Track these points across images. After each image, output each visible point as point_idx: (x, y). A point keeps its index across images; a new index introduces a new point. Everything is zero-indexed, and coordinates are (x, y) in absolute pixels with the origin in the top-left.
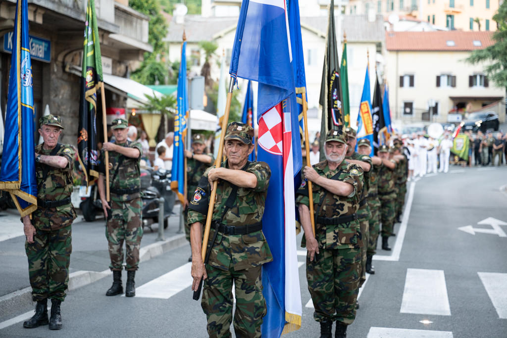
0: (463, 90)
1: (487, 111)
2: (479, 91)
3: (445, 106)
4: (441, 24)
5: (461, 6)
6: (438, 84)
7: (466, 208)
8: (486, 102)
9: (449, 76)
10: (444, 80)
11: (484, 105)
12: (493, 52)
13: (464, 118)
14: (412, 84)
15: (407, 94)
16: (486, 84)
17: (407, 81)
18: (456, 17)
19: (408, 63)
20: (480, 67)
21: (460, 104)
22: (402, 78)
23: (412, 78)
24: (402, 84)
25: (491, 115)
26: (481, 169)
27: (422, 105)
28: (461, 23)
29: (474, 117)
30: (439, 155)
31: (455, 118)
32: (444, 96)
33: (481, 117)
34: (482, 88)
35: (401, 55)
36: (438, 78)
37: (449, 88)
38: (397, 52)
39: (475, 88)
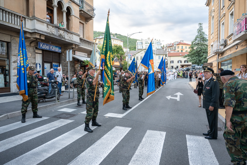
0: (183, 63)
1: (188, 67)
2: (186, 64)
3: (180, 67)
4: (180, 51)
5: (184, 49)
6: (178, 62)
7: (176, 89)
8: (188, 66)
9: (180, 61)
10: (179, 62)
11: (187, 66)
12: (189, 56)
13: (183, 69)
14: (173, 63)
15: (172, 64)
16: (188, 62)
17: (172, 62)
18: (183, 51)
19: (172, 59)
20: (186, 59)
21: (183, 66)
22: (171, 61)
23: (173, 61)
24: (171, 63)
25: (189, 68)
26: (185, 79)
27: (175, 66)
28: (184, 51)
29: (185, 68)
30: (174, 76)
31: (181, 69)
32: (179, 65)
33: (186, 68)
34: (187, 63)
35: (171, 57)
36: (178, 61)
37: (180, 63)
38: (170, 56)
39: (185, 63)
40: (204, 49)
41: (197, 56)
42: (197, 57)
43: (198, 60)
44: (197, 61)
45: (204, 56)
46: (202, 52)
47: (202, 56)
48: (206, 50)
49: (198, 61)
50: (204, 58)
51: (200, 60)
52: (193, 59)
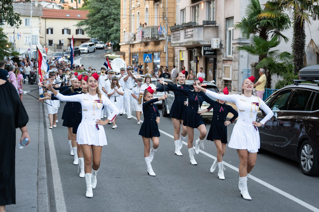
0: (73, 35)
3: (66, 43)
6: (63, 33)
8: (83, 40)
9: (67, 30)
10: (65, 31)
14: (52, 33)
15: (50, 37)
16: (83, 34)
17: (50, 31)
19: (50, 23)
22: (47, 30)
23: (52, 30)
24: (48, 33)
32: (65, 38)
34: (81, 35)
35: (47, 20)
36: (63, 30)
37: (68, 35)
38: (46, 18)
39: (78, 35)
40: (114, 14)
41: (102, 24)
42: (103, 28)
43: (105, 33)
44: (102, 34)
45: (115, 28)
46: (110, 18)
47: (112, 26)
48: (119, 16)
49: (104, 36)
50: (115, 31)
51: (108, 33)
52: (96, 30)
